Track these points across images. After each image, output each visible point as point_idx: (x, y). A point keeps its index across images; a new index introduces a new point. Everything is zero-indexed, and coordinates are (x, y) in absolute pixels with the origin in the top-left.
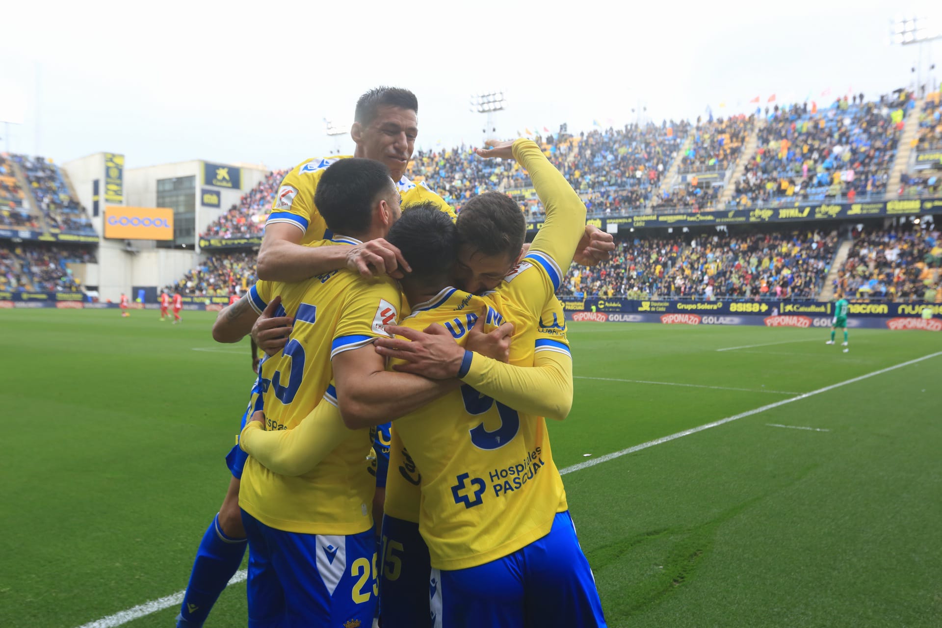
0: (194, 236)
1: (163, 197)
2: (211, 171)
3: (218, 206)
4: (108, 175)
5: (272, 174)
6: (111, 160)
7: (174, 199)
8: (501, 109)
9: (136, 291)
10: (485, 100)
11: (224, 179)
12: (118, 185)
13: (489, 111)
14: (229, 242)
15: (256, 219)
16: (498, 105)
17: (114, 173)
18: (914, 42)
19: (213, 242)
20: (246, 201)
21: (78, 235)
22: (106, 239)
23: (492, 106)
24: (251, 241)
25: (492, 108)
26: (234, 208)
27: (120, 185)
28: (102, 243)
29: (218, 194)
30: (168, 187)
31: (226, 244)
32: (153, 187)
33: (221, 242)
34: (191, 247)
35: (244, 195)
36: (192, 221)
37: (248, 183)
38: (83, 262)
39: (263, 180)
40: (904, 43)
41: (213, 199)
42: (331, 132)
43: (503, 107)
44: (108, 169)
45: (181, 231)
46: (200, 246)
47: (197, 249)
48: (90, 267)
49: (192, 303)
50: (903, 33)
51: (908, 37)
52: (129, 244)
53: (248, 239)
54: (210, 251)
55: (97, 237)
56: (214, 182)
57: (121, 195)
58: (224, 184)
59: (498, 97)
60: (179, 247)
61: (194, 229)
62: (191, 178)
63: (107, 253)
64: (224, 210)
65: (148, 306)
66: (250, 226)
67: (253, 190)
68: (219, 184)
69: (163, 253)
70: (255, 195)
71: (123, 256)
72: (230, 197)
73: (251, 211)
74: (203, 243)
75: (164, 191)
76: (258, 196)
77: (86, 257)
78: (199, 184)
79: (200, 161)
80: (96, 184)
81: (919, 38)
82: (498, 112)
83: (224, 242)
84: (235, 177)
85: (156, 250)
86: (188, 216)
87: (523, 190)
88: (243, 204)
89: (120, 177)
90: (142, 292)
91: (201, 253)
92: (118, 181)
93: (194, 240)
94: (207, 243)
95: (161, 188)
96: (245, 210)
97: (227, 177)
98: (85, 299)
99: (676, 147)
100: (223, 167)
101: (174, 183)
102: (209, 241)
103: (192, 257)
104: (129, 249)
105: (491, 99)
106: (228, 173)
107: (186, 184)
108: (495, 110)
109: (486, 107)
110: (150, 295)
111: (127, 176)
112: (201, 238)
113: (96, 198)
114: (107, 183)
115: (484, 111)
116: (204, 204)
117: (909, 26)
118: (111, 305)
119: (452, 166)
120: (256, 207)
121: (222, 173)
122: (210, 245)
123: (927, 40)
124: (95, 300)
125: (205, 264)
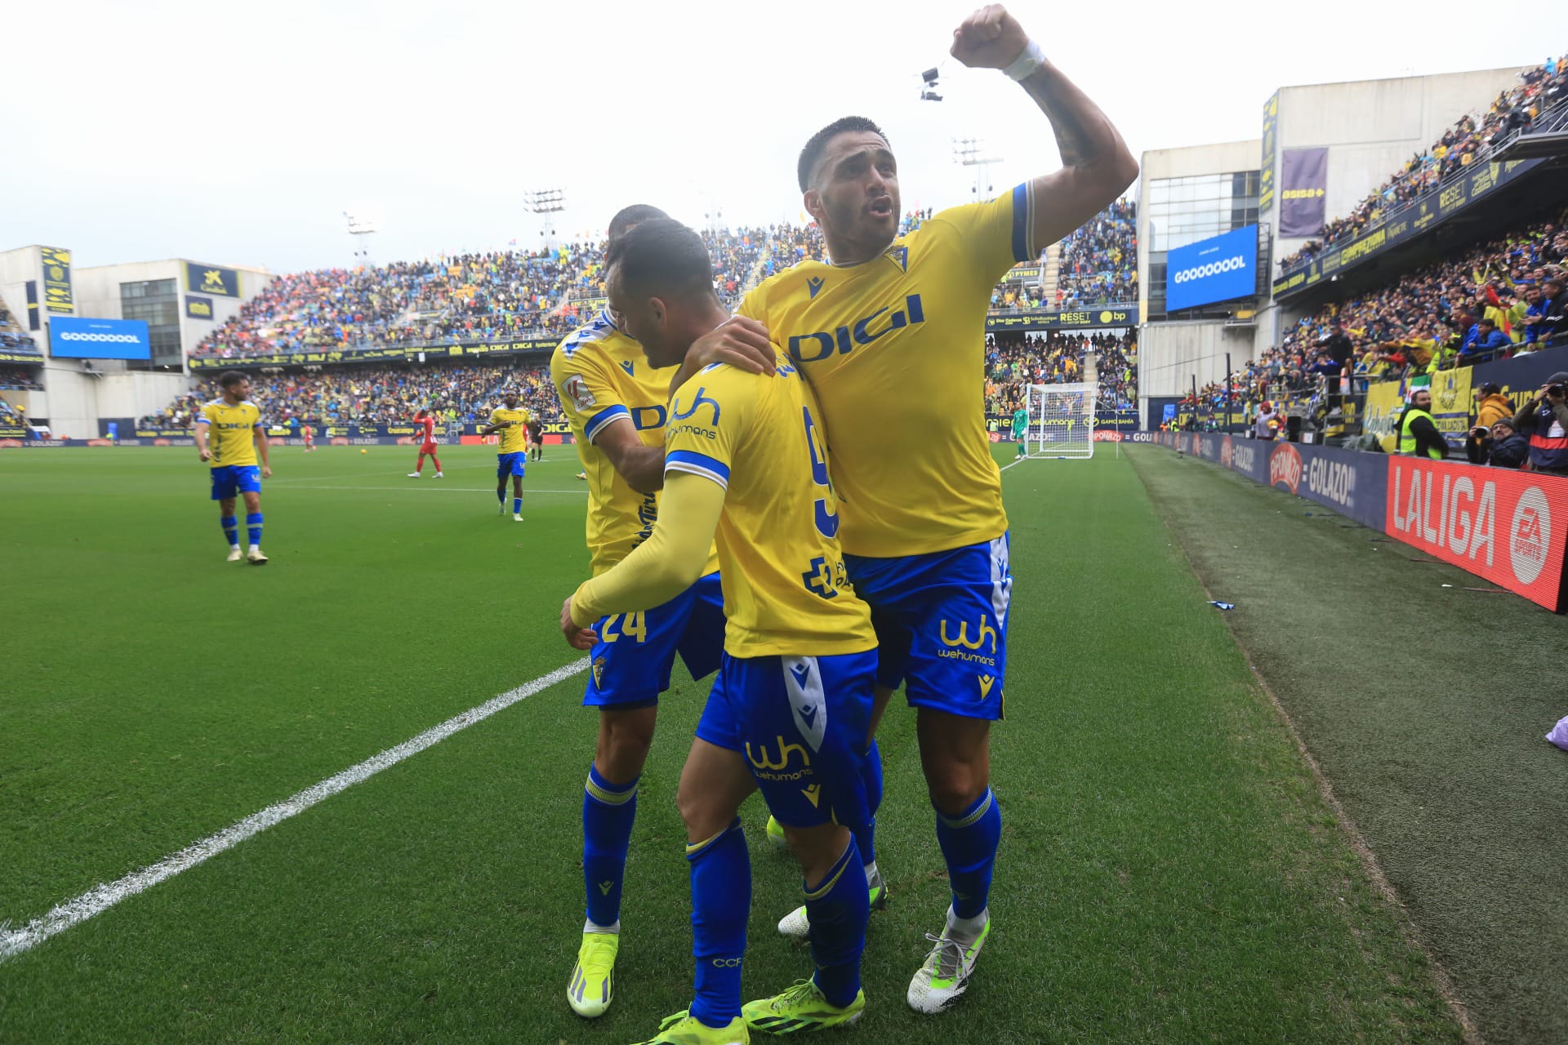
0: (180, 355)
1: (132, 306)
2: (196, 273)
3: (210, 317)
4: (47, 276)
5: (279, 278)
6: (51, 257)
7: (148, 308)
8: (560, 208)
9: (104, 425)
10: (542, 198)
11: (215, 283)
12: (64, 289)
13: (547, 210)
14: (230, 362)
15: (263, 333)
16: (556, 204)
17: (57, 273)
18: (974, 162)
19: (206, 362)
20: (249, 311)
21: (11, 354)
22: (52, 358)
23: (550, 205)
24: (259, 360)
25: (550, 207)
26: (233, 319)
27: (68, 289)
28: (48, 363)
29: (209, 303)
30: (137, 293)
31: (226, 364)
32: (116, 293)
33: (218, 362)
34: (178, 369)
35: (243, 304)
36: (177, 336)
37: (250, 289)
38: (22, 389)
39: (269, 286)
40: (965, 163)
41: (204, 309)
42: (354, 229)
43: (563, 206)
44: (47, 269)
45: (161, 348)
46: (189, 367)
47: (186, 371)
48: (33, 395)
49: (185, 437)
50: (963, 153)
51: (969, 158)
52: (88, 366)
53: (255, 358)
54: (203, 373)
55: (41, 356)
56: (202, 287)
57: (70, 302)
58: (216, 290)
59: (556, 195)
60: (161, 369)
61: (179, 346)
62: (170, 282)
63: (57, 377)
64: (219, 321)
65: (122, 442)
66: (257, 341)
67: (256, 298)
68: (209, 290)
69: (138, 376)
70: (259, 305)
71: (80, 379)
72: (226, 308)
73: (256, 324)
74: (193, 364)
75: (132, 298)
76: (264, 307)
77: (27, 382)
78: (182, 290)
79: (180, 260)
80: (31, 288)
81: (978, 159)
82: (556, 212)
83: (222, 362)
84: (230, 282)
85: (128, 372)
86: (170, 329)
87: (590, 300)
88: (244, 316)
89: (66, 277)
90: (113, 425)
91: (192, 376)
92: (65, 285)
93: (181, 359)
94: (199, 364)
95: (127, 295)
96: (247, 323)
97: (219, 281)
98: (31, 436)
99: (753, 257)
100: (214, 269)
101: (146, 287)
102: (202, 361)
103: (180, 381)
104: (88, 371)
105: (548, 197)
106: (220, 276)
107: (164, 290)
108: (553, 210)
109: (543, 206)
110: (125, 429)
111: (76, 277)
112: (190, 357)
113: (33, 306)
114: (47, 287)
115: (540, 211)
116: (190, 315)
117: (970, 147)
118: (68, 442)
119: (506, 273)
120: (262, 319)
121: (213, 277)
122: (203, 365)
123: (985, 162)
124: (46, 437)
125: (199, 388)
